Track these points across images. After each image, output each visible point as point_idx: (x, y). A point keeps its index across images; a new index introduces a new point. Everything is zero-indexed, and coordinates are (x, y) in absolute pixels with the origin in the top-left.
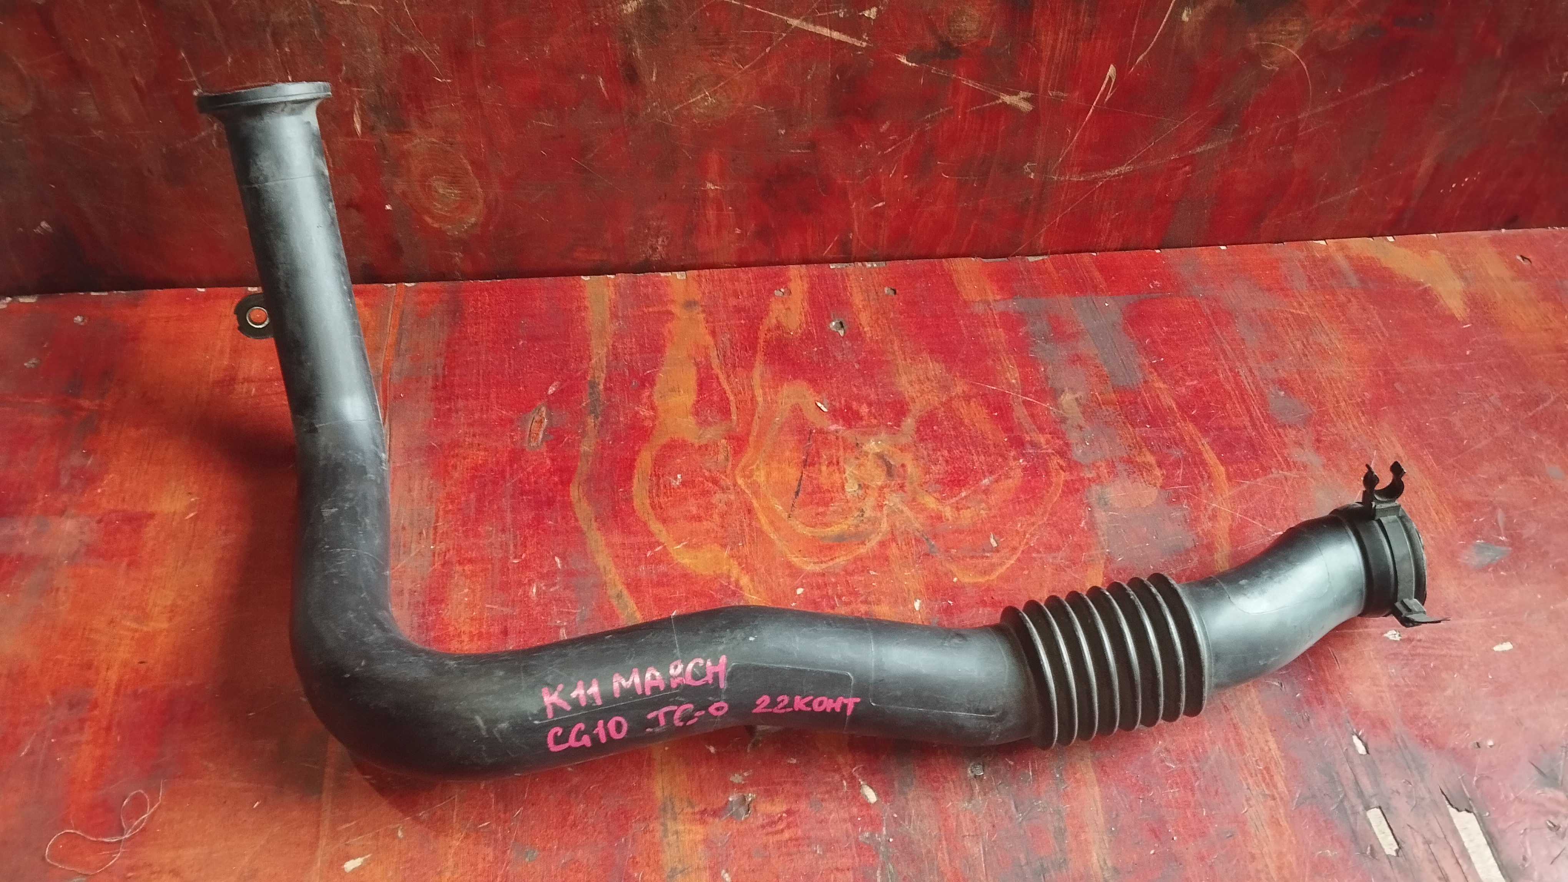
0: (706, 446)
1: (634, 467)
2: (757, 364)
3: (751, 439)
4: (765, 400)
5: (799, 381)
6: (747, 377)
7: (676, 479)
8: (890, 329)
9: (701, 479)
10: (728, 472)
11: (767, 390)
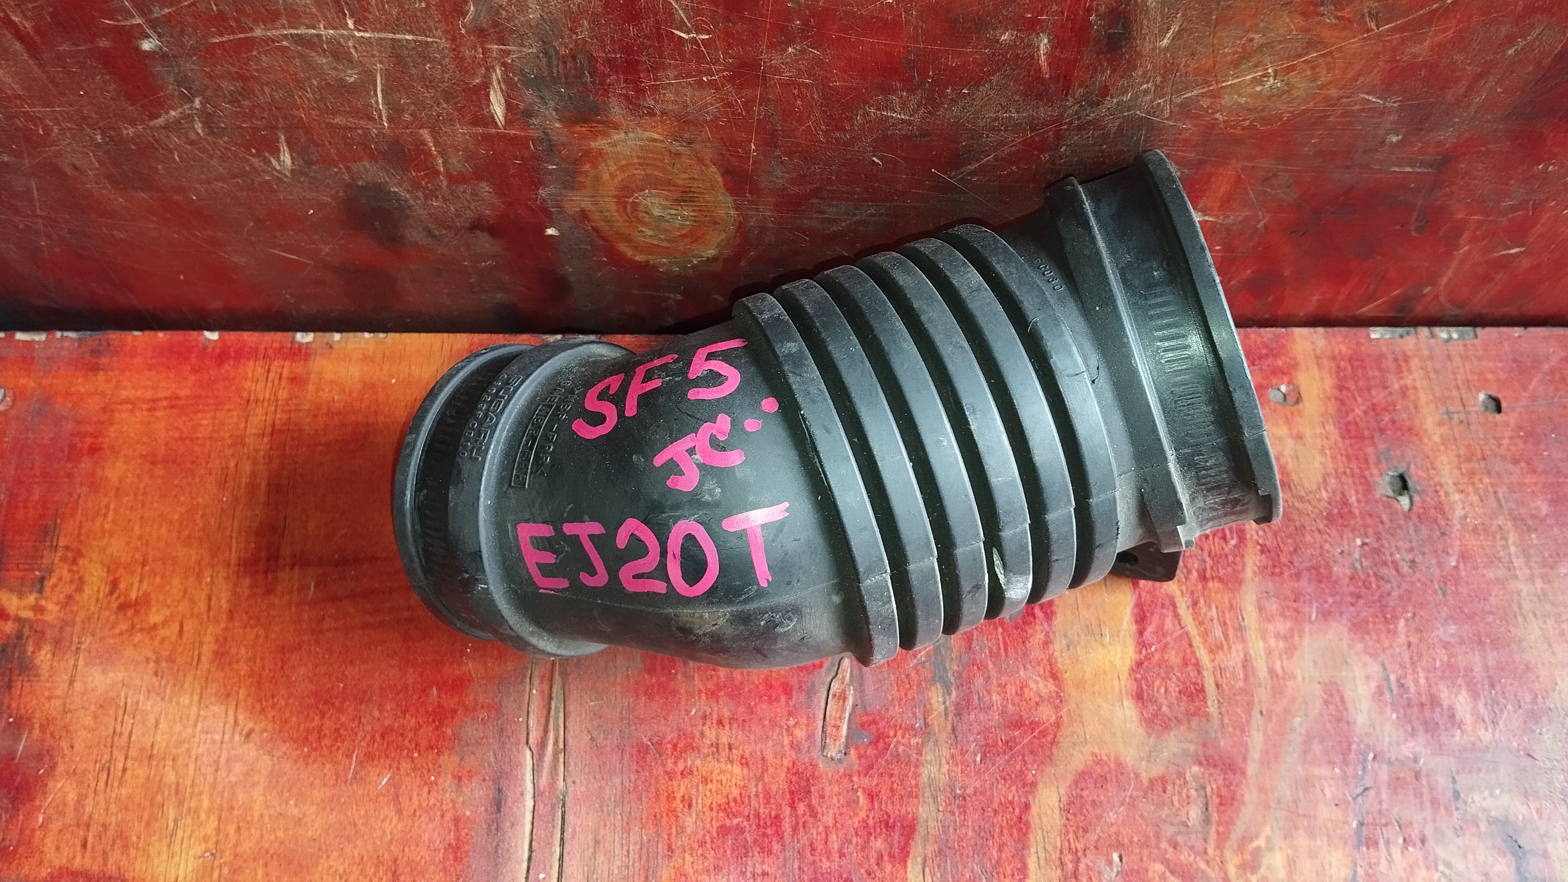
0: (1163, 780)
1: (1028, 825)
2: (1249, 573)
3: (1251, 769)
4: (1272, 672)
5: (1334, 624)
6: (1231, 605)
8: (1498, 500)
10: (1210, 851)
11: (1272, 642)
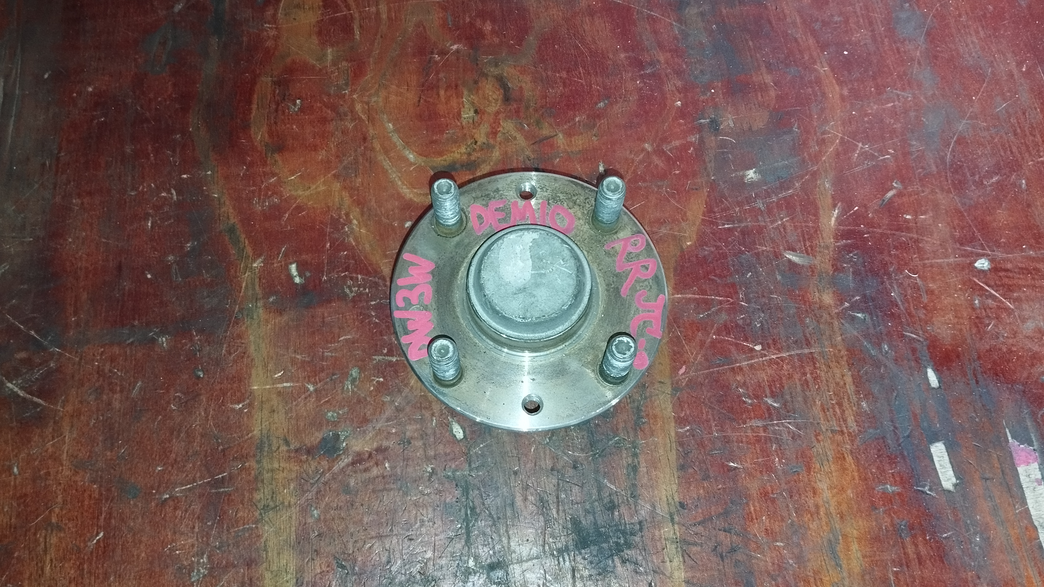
7: (295, 104)
9: (318, 105)
